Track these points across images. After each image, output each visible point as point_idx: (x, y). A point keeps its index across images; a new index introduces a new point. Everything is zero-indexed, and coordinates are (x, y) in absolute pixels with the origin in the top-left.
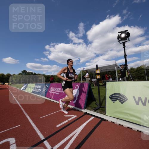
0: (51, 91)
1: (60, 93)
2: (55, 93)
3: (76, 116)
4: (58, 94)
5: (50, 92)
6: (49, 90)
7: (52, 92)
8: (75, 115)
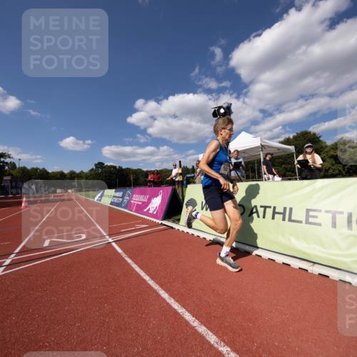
1: (143, 203)
3: (147, 226)
4: (140, 203)
5: (132, 202)
6: (131, 199)
7: (135, 202)
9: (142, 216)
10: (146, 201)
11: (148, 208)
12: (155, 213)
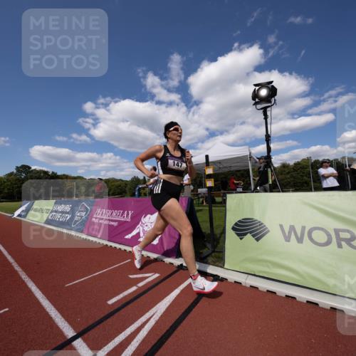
0: (96, 218)
1: (121, 223)
2: (107, 222)
3: (157, 275)
4: (115, 224)
5: (94, 219)
6: (92, 217)
7: (100, 221)
8: (156, 273)
9: (123, 247)
10: (129, 220)
11: (134, 233)
12: (156, 242)
